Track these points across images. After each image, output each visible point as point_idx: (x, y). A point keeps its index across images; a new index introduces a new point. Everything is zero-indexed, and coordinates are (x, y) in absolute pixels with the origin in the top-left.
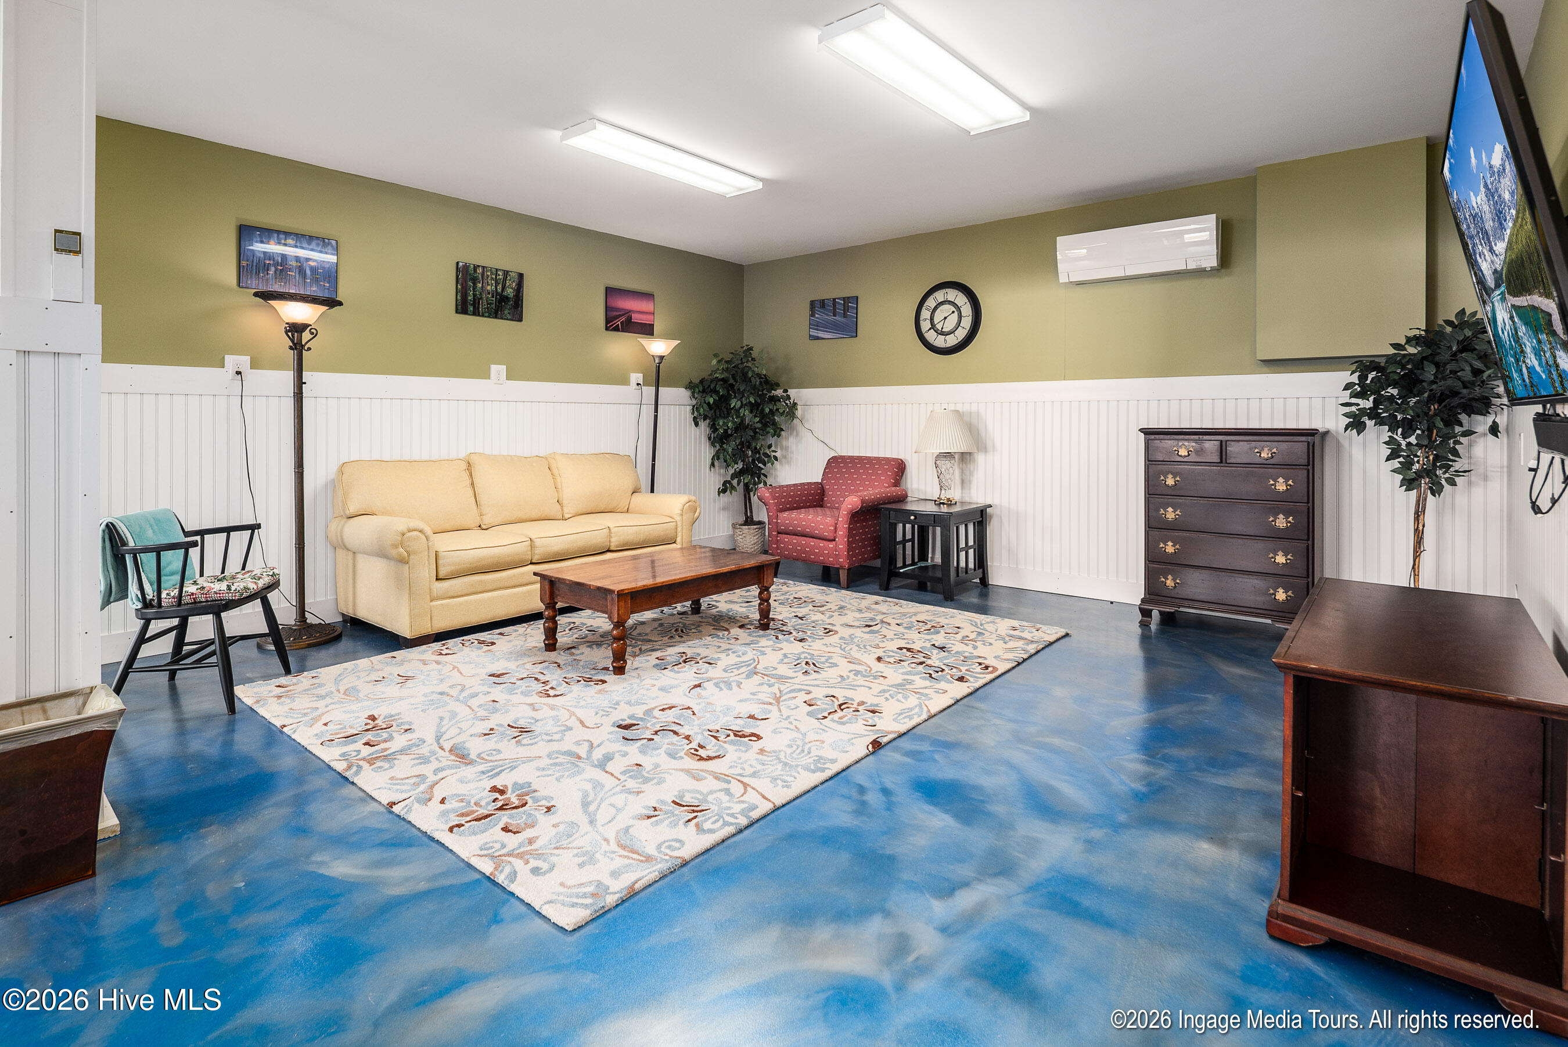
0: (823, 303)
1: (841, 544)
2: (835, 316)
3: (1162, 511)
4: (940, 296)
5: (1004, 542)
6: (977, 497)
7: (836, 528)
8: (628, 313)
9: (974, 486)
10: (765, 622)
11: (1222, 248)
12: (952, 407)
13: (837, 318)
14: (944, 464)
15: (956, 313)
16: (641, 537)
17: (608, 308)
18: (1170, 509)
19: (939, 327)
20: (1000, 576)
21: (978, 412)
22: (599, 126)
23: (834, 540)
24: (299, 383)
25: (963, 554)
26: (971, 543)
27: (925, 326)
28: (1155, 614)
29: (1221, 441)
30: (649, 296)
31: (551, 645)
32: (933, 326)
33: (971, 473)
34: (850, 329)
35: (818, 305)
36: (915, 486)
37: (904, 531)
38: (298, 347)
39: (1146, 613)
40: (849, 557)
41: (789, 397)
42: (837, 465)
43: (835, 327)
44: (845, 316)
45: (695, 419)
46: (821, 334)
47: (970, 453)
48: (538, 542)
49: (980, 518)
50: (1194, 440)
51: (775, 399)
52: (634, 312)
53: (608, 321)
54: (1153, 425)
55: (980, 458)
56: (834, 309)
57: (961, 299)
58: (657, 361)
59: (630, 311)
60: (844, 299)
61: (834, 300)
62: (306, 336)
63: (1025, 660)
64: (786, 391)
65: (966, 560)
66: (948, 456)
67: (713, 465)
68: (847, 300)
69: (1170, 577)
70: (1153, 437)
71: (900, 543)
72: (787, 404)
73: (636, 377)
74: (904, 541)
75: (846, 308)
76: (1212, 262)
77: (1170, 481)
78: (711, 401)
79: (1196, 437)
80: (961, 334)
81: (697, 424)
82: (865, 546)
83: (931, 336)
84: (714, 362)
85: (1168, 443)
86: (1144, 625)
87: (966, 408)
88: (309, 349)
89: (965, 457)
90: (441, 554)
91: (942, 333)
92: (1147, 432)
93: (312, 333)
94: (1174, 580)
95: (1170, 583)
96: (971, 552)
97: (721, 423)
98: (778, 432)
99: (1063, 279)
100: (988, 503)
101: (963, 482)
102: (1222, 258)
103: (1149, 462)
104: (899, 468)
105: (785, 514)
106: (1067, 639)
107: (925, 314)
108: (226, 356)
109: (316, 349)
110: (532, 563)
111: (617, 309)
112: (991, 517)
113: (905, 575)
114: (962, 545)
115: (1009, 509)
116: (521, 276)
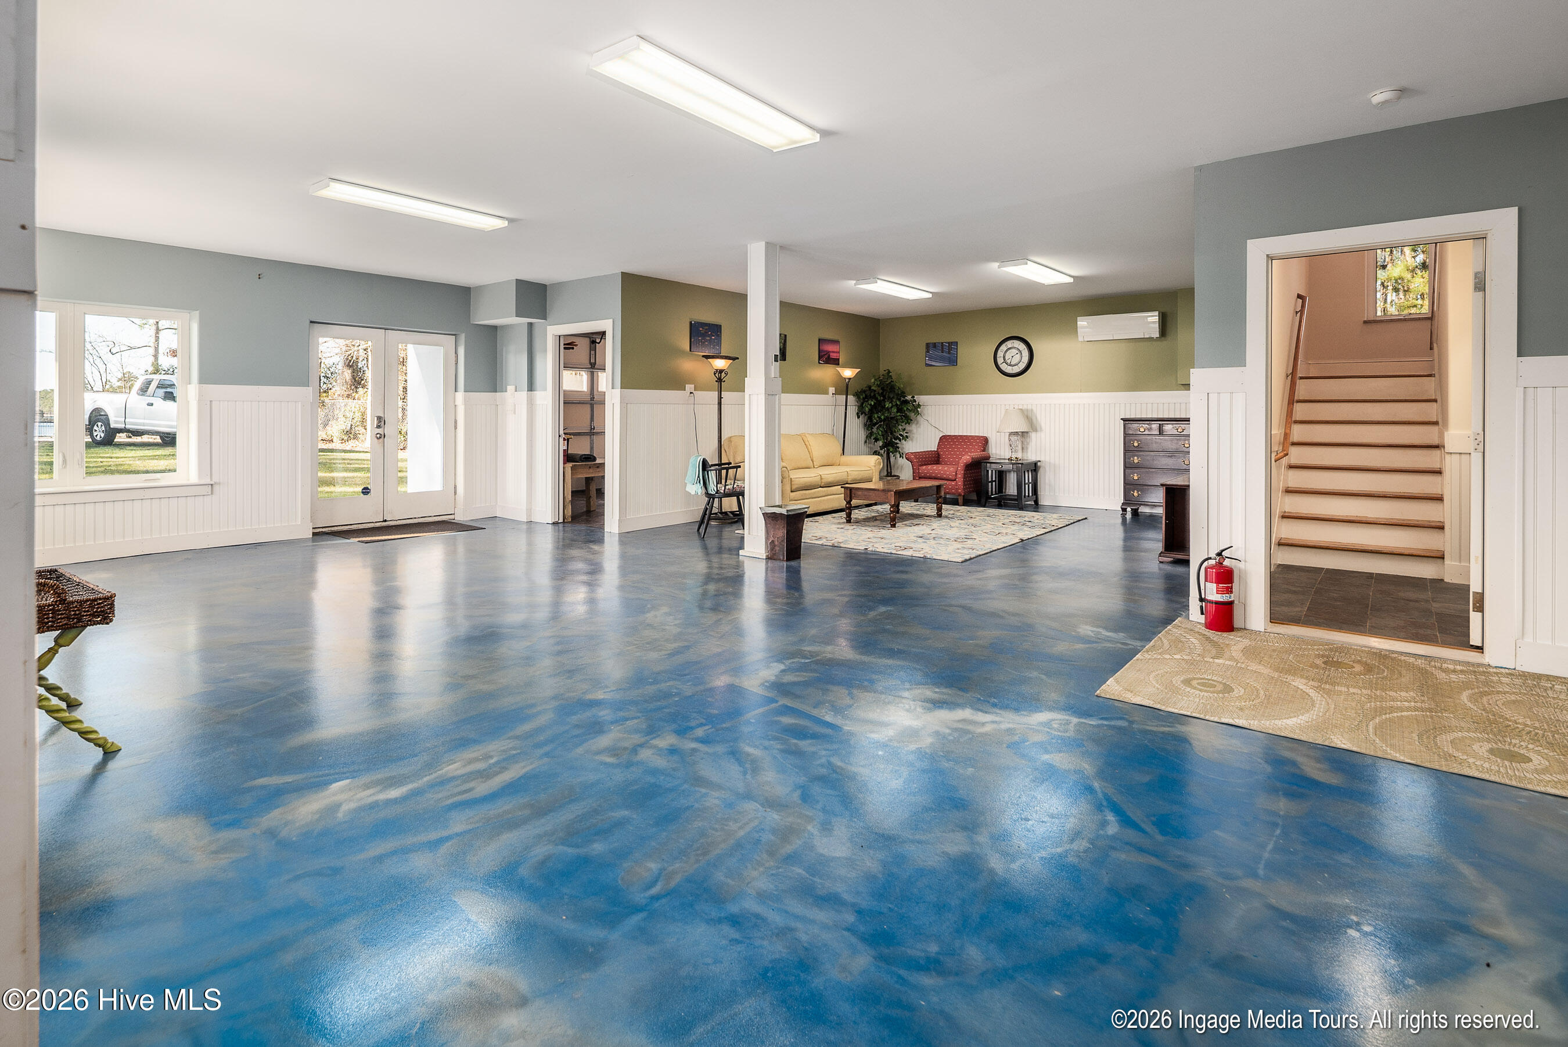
0: (935, 345)
1: (960, 482)
2: (943, 353)
3: (1132, 459)
4: (1009, 344)
5: (1047, 481)
6: (1031, 457)
7: (956, 474)
8: (828, 352)
9: (1029, 450)
10: (939, 515)
11: (1162, 326)
12: (1016, 407)
13: (944, 354)
14: (1014, 438)
15: (1019, 354)
16: (860, 477)
17: (820, 351)
18: (1136, 458)
19: (1009, 361)
20: (1045, 500)
21: (1032, 410)
22: (878, 281)
23: (955, 480)
24: (720, 398)
25: (1027, 486)
26: (1030, 481)
27: (1000, 360)
28: (1129, 509)
29: (1160, 424)
30: (836, 342)
31: (849, 521)
32: (1005, 361)
33: (1028, 444)
34: (953, 361)
35: (931, 346)
36: (994, 451)
37: (992, 475)
38: (720, 380)
39: (1124, 510)
40: (964, 489)
41: (915, 401)
42: (944, 440)
43: (942, 359)
44: (949, 353)
45: (857, 414)
46: (933, 363)
47: (1027, 432)
48: (823, 477)
49: (1035, 468)
50: (1148, 424)
51: (906, 402)
52: (830, 352)
53: (820, 358)
54: (1128, 417)
55: (1033, 435)
56: (942, 348)
57: (1022, 346)
58: (847, 381)
59: (829, 352)
60: (949, 343)
61: (942, 343)
62: (723, 374)
63: (1069, 524)
64: (913, 397)
65: (1028, 490)
66: (1016, 433)
67: (866, 442)
68: (950, 343)
69: (1136, 491)
70: (1127, 422)
71: (990, 482)
72: (913, 405)
73: (832, 390)
74: (992, 482)
75: (950, 349)
76: (1156, 335)
77: (1136, 444)
78: (873, 403)
79: (1148, 422)
80: (1022, 366)
81: (858, 417)
82: (970, 484)
83: (1004, 367)
84: (873, 380)
85: (1135, 425)
86: (1124, 516)
87: (1025, 407)
88: (724, 381)
89: (1024, 434)
90: (793, 479)
91: (1010, 365)
92: (1124, 420)
93: (725, 374)
94: (1138, 492)
95: (1136, 494)
96: (1030, 485)
97: (876, 416)
98: (908, 421)
99: (1080, 339)
100: (1038, 460)
101: (1023, 448)
102: (1162, 332)
103: (1126, 435)
104: (985, 441)
105: (924, 467)
106: (1086, 520)
107: (1000, 354)
108: (687, 385)
109: (727, 380)
110: (820, 487)
111: (825, 351)
112: (1040, 467)
113: (994, 498)
114: (1027, 482)
115: (1050, 463)
116: (786, 336)
